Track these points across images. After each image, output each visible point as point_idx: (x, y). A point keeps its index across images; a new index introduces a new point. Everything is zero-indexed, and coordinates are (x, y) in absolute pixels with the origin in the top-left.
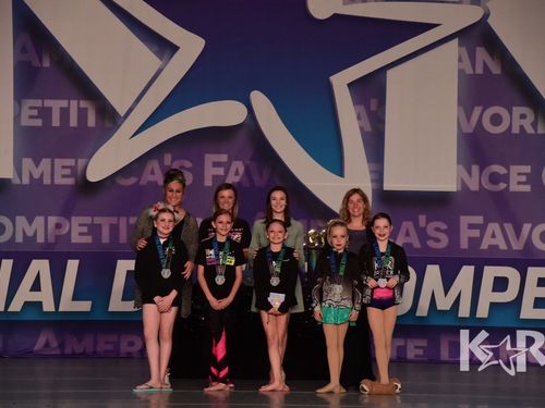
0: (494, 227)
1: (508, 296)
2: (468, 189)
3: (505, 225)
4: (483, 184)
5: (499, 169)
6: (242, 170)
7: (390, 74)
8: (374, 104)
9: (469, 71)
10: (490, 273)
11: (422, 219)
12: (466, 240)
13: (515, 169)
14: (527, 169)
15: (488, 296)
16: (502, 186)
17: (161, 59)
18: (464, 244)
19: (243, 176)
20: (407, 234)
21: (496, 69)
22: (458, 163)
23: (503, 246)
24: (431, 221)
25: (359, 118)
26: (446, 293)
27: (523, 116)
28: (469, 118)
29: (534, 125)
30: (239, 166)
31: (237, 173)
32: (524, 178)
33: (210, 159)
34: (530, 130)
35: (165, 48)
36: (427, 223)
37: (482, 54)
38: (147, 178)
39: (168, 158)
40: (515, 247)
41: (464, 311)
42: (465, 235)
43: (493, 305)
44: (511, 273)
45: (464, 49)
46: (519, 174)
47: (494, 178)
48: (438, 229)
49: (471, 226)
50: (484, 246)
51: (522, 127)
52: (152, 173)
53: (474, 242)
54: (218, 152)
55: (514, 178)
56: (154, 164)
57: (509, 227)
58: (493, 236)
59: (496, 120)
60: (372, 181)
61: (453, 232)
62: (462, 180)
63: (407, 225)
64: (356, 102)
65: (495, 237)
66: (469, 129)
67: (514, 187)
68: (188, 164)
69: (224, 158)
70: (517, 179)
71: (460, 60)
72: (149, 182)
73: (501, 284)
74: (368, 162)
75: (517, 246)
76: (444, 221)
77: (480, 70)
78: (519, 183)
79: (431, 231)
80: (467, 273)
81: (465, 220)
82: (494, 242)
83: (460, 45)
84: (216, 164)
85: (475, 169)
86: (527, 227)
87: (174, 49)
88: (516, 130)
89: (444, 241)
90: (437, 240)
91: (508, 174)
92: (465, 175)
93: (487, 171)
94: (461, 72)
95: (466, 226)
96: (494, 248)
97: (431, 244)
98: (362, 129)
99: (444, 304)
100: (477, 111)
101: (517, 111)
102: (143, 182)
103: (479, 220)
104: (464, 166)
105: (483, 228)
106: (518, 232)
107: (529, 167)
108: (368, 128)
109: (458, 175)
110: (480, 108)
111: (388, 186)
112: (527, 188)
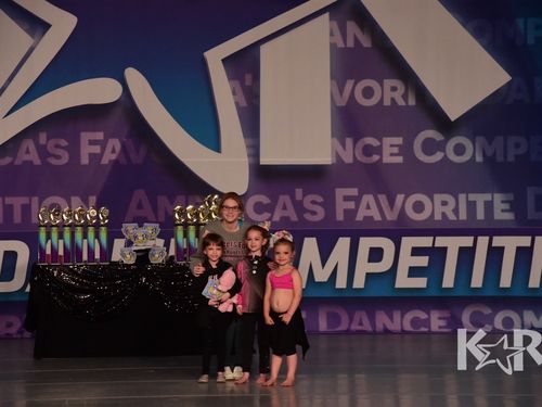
0: (368, 199)
1: (384, 266)
2: (343, 162)
3: (379, 196)
4: (357, 155)
5: (371, 141)
6: (118, 147)
7: (264, 49)
8: (248, 79)
9: (341, 44)
10: (366, 244)
11: (299, 193)
12: (342, 212)
13: (388, 141)
14: (399, 141)
15: (364, 266)
16: (376, 158)
17: (33, 37)
18: (340, 217)
19: (120, 154)
20: (285, 208)
21: (366, 42)
22: (333, 136)
23: (377, 217)
24: (307, 194)
25: (234, 93)
26: (323, 266)
27: (394, 89)
28: (341, 92)
29: (405, 97)
30: (115, 143)
31: (113, 151)
32: (396, 150)
33: (85, 137)
34: (401, 102)
35: (37, 26)
36: (304, 195)
37: (352, 27)
38: (22, 157)
39: (43, 138)
40: (389, 218)
41: (341, 283)
42: (341, 207)
43: (369, 275)
44: (386, 244)
45: (335, 23)
46: (392, 146)
47: (368, 151)
48: (314, 202)
49: (347, 199)
50: (359, 217)
51: (393, 100)
52: (28, 152)
53: (350, 214)
54: (94, 130)
55: (387, 150)
56: (29, 144)
57: (383, 198)
58: (368, 207)
59: (368, 93)
60: (249, 156)
61: (329, 205)
62: (337, 153)
63: (284, 199)
64: (230, 78)
65: (370, 208)
66: (342, 102)
67: (387, 159)
68: (64, 143)
69: (100, 136)
70: (390, 151)
71: (332, 34)
72: (25, 162)
73: (376, 255)
74: (245, 137)
75: (391, 216)
76: (320, 195)
77: (350, 44)
78: (392, 155)
79: (307, 204)
80: (343, 244)
81: (340, 193)
82: (368, 213)
83: (331, 19)
84: (92, 143)
85: (349, 141)
86: (400, 198)
87: (46, 26)
88: (387, 102)
89: (321, 213)
90: (314, 213)
91: (381, 146)
92: (340, 148)
93: (360, 145)
94: (333, 46)
95: (341, 198)
96: (368, 219)
97: (308, 217)
98: (237, 104)
99: (322, 275)
100: (349, 84)
101: (388, 83)
102: (18, 162)
103: (354, 192)
104: (338, 139)
105: (357, 200)
106: (392, 203)
107: (401, 139)
108: (244, 103)
109: (332, 148)
110: (353, 81)
111: (264, 161)
112: (399, 159)
